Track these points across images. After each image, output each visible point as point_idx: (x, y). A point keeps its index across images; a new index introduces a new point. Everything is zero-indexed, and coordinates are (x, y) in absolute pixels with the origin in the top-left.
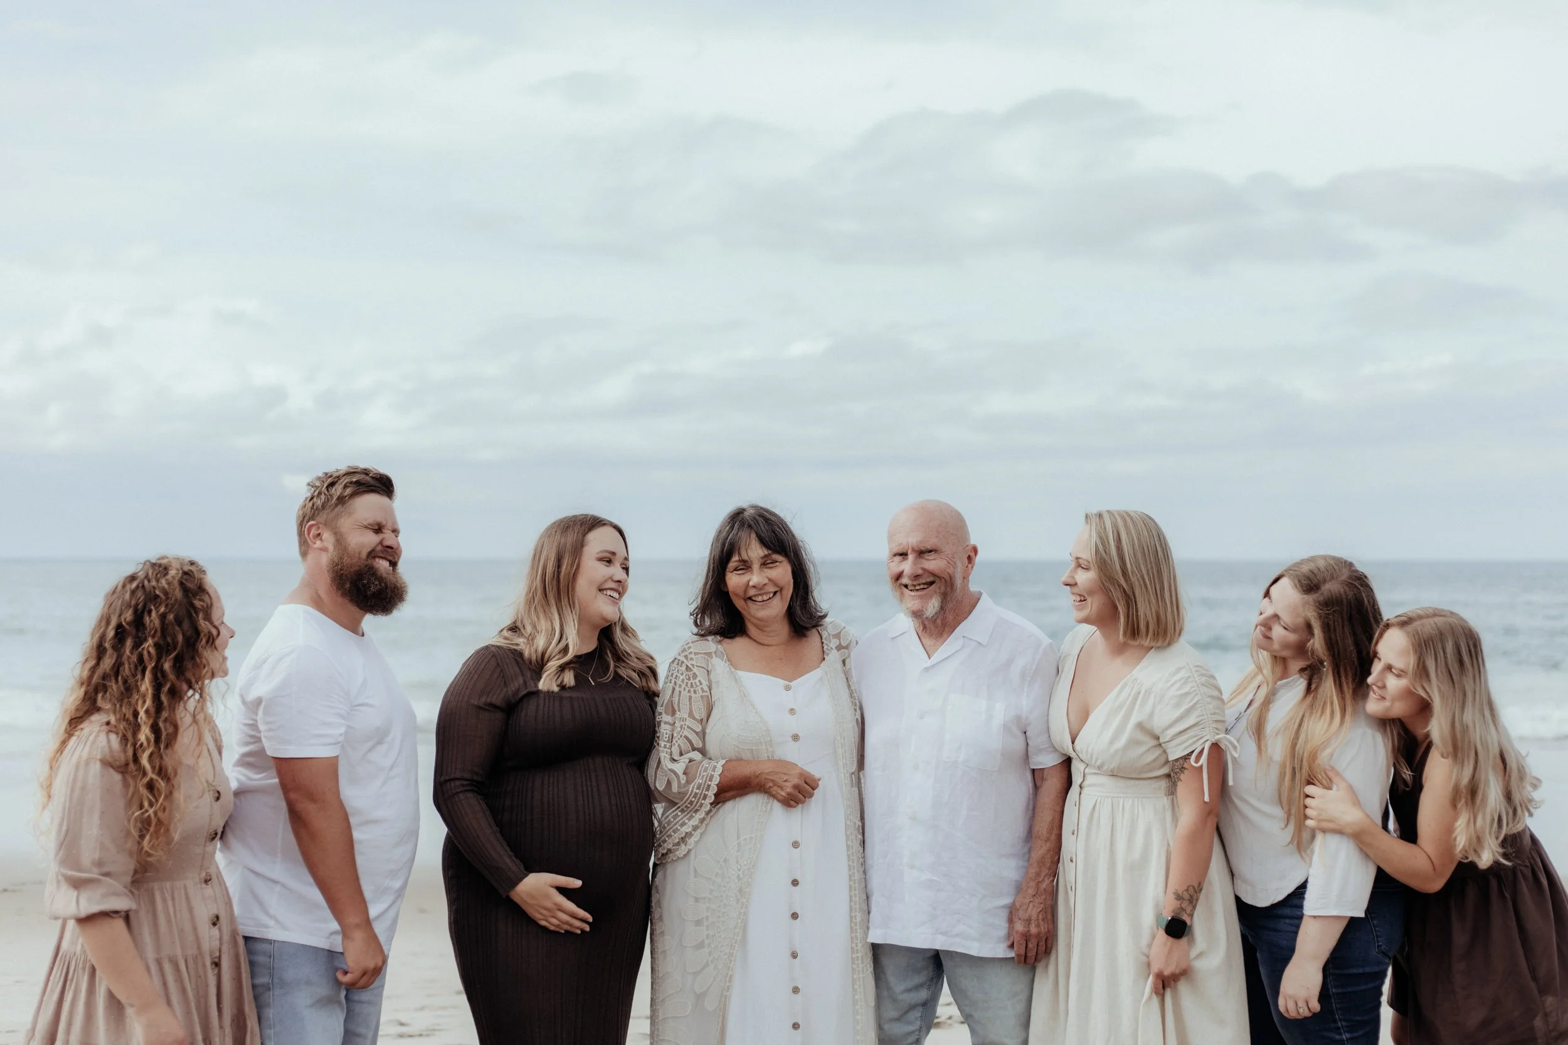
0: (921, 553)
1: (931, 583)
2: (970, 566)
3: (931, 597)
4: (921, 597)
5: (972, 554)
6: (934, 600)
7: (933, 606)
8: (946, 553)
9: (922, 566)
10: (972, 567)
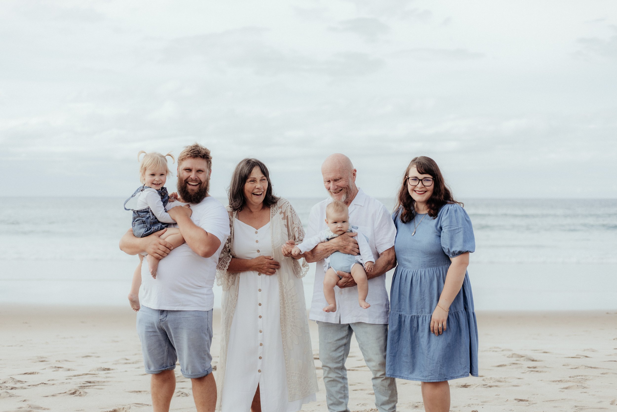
0: (335, 180)
1: (341, 190)
2: (355, 177)
3: (342, 194)
4: (339, 195)
5: (355, 172)
6: (343, 195)
7: (343, 197)
8: (344, 178)
9: (337, 184)
10: (356, 177)
